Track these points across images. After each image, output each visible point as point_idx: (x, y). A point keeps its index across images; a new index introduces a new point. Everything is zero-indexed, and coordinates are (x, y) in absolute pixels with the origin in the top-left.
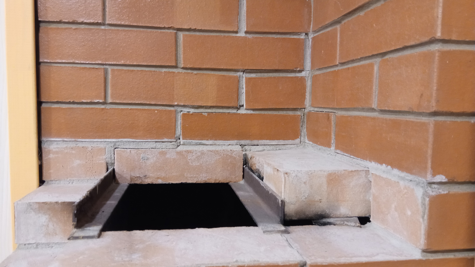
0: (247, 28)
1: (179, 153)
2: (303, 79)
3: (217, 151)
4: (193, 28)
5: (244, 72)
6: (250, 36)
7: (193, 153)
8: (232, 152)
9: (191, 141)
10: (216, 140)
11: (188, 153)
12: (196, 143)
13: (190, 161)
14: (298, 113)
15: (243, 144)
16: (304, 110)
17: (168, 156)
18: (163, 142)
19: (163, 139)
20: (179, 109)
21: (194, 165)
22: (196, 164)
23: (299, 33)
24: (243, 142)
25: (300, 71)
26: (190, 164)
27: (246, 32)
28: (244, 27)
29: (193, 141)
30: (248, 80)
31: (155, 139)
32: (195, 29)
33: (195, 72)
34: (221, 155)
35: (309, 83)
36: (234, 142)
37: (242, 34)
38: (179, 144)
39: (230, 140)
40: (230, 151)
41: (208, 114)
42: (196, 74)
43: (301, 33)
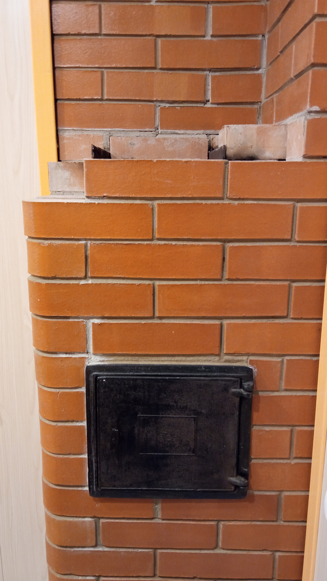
0: (213, 32)
1: (158, 140)
2: (259, 76)
3: (187, 139)
4: (169, 34)
5: (210, 70)
6: (215, 39)
7: (168, 140)
8: (199, 139)
9: (167, 130)
10: (187, 130)
11: (165, 140)
12: (171, 133)
13: (166, 146)
14: (256, 106)
15: (209, 133)
16: (260, 103)
17: (149, 142)
18: (145, 131)
19: (145, 128)
20: (158, 104)
21: (169, 150)
22: (170, 149)
23: (257, 35)
24: (208, 132)
25: (258, 69)
26: (166, 149)
27: (212, 36)
28: (210, 32)
29: (169, 130)
30: (213, 78)
31: (140, 128)
32: (170, 35)
33: (170, 72)
34: (190, 142)
35: (264, 80)
36: (201, 132)
37: (208, 38)
38: (157, 133)
39: (198, 130)
40: (197, 138)
41: (180, 108)
42: (170, 74)
43: (259, 34)
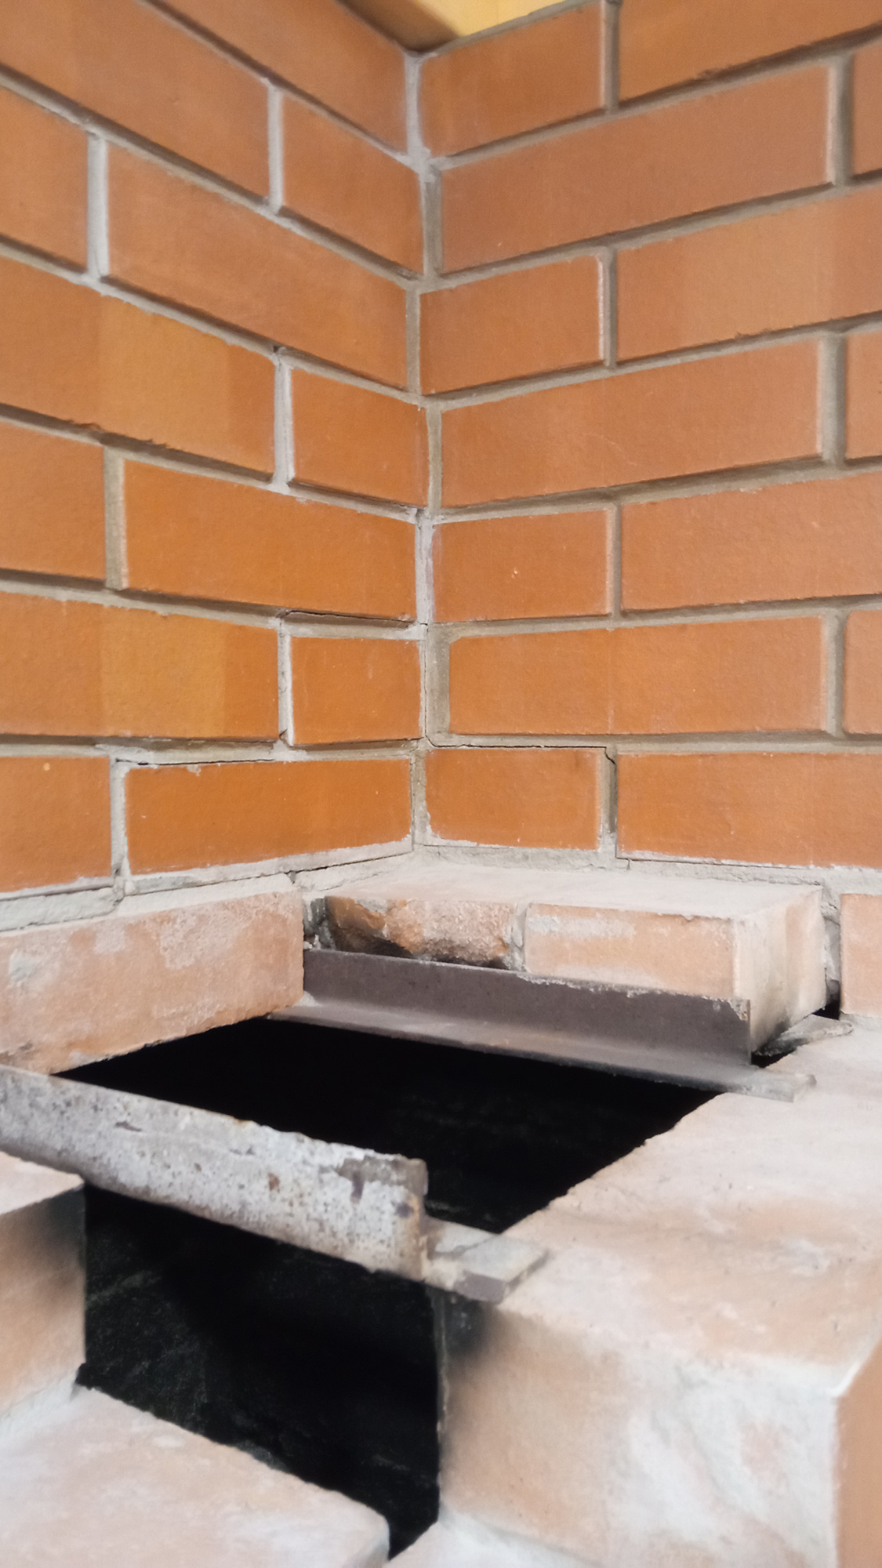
0: (297, 467)
1: (134, 929)
2: (411, 648)
3: (240, 903)
4: (158, 441)
5: (284, 617)
6: (302, 497)
7: (174, 922)
8: (276, 900)
9: (157, 875)
10: (226, 863)
11: (162, 922)
12: (174, 883)
13: (167, 955)
14: (402, 754)
15: (295, 868)
16: (415, 743)
17: (99, 947)
18: (69, 892)
19: (73, 878)
20: (114, 752)
21: (179, 967)
22: (183, 962)
23: (405, 507)
24: (295, 861)
25: (406, 625)
26: (168, 965)
27: (294, 484)
28: (286, 467)
29: (164, 875)
30: (299, 644)
31: (48, 882)
32: (163, 446)
33: (161, 610)
34: (250, 918)
35: (428, 662)
36: (270, 864)
37: (279, 487)
38: (120, 894)
39: (261, 859)
40: (272, 897)
41: (203, 768)
42: (165, 618)
43: (409, 506)
